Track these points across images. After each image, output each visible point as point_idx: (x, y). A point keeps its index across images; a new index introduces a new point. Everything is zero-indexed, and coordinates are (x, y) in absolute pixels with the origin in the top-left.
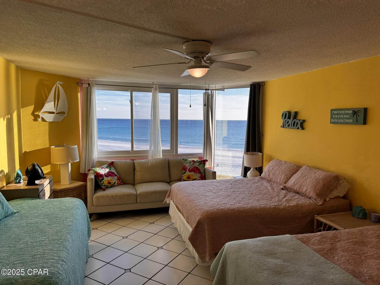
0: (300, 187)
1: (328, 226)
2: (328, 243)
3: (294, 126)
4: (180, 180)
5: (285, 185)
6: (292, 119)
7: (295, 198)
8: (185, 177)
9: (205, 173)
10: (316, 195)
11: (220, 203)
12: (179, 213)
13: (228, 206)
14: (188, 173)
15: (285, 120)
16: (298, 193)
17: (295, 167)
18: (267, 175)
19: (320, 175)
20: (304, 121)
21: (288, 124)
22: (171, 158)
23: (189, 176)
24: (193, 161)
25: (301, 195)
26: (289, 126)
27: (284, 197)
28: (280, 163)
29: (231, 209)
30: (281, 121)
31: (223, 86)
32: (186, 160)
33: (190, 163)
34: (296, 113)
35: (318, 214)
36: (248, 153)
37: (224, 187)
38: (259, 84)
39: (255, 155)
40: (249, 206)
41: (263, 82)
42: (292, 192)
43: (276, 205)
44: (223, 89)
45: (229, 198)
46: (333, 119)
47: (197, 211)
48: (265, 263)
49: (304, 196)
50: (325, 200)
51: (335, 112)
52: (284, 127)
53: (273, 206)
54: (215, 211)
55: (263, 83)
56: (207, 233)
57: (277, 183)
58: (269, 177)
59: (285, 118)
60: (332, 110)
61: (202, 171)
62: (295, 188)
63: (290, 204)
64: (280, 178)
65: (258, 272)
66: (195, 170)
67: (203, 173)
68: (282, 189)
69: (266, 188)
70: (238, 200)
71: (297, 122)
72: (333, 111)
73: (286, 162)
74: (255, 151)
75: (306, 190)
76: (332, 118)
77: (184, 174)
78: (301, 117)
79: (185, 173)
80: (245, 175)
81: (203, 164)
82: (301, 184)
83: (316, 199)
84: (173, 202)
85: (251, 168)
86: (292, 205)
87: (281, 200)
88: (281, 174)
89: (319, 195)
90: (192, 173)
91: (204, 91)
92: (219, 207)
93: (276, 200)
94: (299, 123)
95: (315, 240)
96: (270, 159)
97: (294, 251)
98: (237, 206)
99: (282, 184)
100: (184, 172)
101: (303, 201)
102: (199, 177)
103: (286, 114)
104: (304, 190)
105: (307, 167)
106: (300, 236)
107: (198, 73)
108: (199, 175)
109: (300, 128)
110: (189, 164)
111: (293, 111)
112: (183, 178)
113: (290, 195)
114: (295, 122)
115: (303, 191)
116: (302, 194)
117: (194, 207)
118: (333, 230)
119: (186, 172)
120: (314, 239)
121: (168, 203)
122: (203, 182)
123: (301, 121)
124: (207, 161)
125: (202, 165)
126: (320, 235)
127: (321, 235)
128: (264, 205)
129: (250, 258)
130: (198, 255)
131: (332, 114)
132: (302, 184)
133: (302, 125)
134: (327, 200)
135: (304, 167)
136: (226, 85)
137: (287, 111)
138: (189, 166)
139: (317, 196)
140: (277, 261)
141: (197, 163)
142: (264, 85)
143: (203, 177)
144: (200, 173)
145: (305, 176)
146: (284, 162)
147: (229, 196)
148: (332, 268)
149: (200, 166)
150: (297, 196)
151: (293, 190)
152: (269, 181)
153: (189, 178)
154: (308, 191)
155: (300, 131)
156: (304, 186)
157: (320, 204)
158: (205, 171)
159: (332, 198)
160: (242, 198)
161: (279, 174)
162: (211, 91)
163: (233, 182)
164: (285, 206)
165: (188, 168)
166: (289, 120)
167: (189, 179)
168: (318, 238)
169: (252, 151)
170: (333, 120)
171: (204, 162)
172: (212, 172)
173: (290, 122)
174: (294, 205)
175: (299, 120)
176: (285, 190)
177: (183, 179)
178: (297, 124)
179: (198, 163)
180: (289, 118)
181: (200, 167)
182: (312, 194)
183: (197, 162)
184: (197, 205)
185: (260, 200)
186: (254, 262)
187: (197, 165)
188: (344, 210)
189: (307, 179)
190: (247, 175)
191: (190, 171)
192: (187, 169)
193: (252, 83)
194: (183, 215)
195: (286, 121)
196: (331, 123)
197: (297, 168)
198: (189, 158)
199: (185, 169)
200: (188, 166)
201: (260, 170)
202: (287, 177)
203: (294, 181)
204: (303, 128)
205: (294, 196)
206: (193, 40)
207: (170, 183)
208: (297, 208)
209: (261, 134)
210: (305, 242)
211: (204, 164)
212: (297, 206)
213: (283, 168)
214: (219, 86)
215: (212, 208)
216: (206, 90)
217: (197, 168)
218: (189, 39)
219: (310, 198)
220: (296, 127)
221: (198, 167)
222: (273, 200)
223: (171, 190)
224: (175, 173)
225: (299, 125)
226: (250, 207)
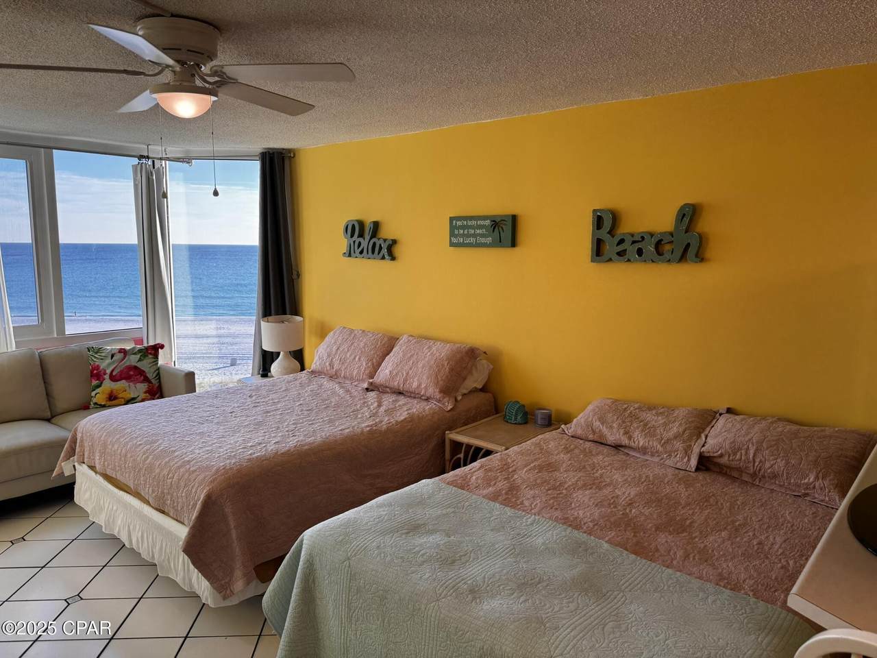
0: (405, 380)
1: (473, 448)
2: (499, 479)
3: (373, 252)
4: (86, 407)
5: (371, 380)
6: (367, 237)
7: (400, 403)
8: (99, 396)
9: (159, 378)
10: (441, 392)
11: (250, 444)
13: (271, 447)
14: (108, 385)
15: (354, 239)
16: (400, 393)
17: (386, 339)
18: (327, 364)
19: (441, 351)
20: (394, 242)
21: (360, 249)
22: (51, 349)
23: (112, 392)
24: (122, 351)
25: (409, 397)
26: (361, 252)
27: (380, 406)
28: (353, 335)
29: (282, 453)
30: (343, 243)
31: (187, 151)
32: (98, 351)
33: (112, 356)
34: (376, 225)
35: (451, 429)
36: (270, 318)
37: (236, 405)
38: (282, 153)
39: (288, 321)
40: (319, 439)
41: (289, 151)
42: (388, 392)
43: (371, 426)
44: (186, 160)
45: (263, 430)
46: (456, 236)
47: (194, 475)
48: (415, 550)
49: (415, 398)
50: (456, 400)
51: (459, 223)
52: (350, 255)
53: (368, 429)
54: (245, 464)
55: (290, 153)
56: (232, 524)
57: (352, 379)
58: (333, 368)
59: (352, 236)
60: (451, 219)
61: (151, 375)
62: (396, 384)
63: (396, 419)
64: (359, 367)
65: (409, 572)
66: (132, 374)
67: (153, 381)
68: (367, 389)
69: (334, 393)
70: (287, 429)
71: (380, 245)
72: (454, 222)
73: (364, 331)
74: (285, 313)
75: (420, 385)
76: (452, 234)
77: (98, 390)
78: (387, 233)
79: (99, 386)
80: (265, 371)
81: (150, 356)
82: (407, 374)
83: (441, 399)
84: (92, 468)
85: (278, 354)
86: (402, 418)
87: (376, 412)
88: (359, 359)
89: (448, 390)
90: (122, 384)
91: (136, 161)
92: (250, 454)
93: (367, 414)
94: (384, 246)
95: (477, 479)
96: (322, 332)
97: (453, 510)
98: (291, 443)
99: (363, 380)
100: (95, 382)
101: (417, 407)
102: (145, 392)
103: (353, 227)
104: (415, 385)
105: (411, 338)
106: (450, 475)
108: (142, 387)
109: (387, 257)
110: (108, 361)
111: (369, 219)
112: (94, 400)
113: (388, 400)
114: (374, 244)
115: (414, 386)
116: (409, 394)
117: (179, 468)
119: (102, 383)
120: (474, 477)
121: (67, 473)
123: (387, 243)
124: (162, 347)
125: (150, 358)
126: (479, 469)
127: (481, 467)
128: (348, 430)
129: (378, 547)
130: (211, 584)
131: (453, 228)
132: (408, 372)
133: (389, 250)
134: (459, 398)
135: (404, 339)
136: (195, 148)
137: (357, 221)
138: (109, 365)
139: (442, 394)
140: (437, 539)
141: (135, 354)
142: (294, 154)
143: (156, 392)
144: (146, 380)
145: (412, 356)
146: (360, 332)
147: (259, 424)
148: (532, 524)
149: (145, 361)
150: (402, 400)
151: (391, 388)
152: (332, 377)
153: (113, 400)
154: (423, 386)
155: (387, 263)
156: (413, 377)
157: (449, 408)
158: (159, 374)
159: (465, 394)
160: (293, 424)
161: (355, 358)
162: (153, 161)
163: (250, 390)
164: (389, 423)
165: (108, 371)
166: (361, 240)
167: (114, 402)
168: (480, 473)
169: (277, 314)
170: (454, 240)
171: (155, 350)
172: (183, 374)
173: (364, 244)
174: (405, 419)
175: (385, 240)
176: (372, 390)
177: (96, 404)
178: (381, 248)
179: (139, 356)
180: (361, 235)
181: (145, 365)
182: (433, 392)
183: (133, 352)
184: (189, 462)
185: (335, 421)
186: (390, 555)
187: (133, 360)
188: (487, 414)
189: (417, 362)
190: (270, 372)
191: (113, 378)
192: (105, 374)
193: (264, 151)
194: (137, 495)
195: (354, 242)
196: (452, 244)
197: (388, 345)
198: (108, 343)
199: (97, 374)
200: (106, 365)
201: (298, 355)
202: (373, 364)
203: (390, 368)
204: (393, 258)
205: (396, 401)
206: (173, 15)
207: (53, 420)
208: (411, 424)
209: (294, 273)
210: (463, 485)
211: (156, 356)
212: (411, 419)
213: (362, 344)
214: (174, 150)
215: (233, 461)
216: (141, 157)
217: (136, 368)
218: (162, 9)
219: (427, 399)
220: (379, 254)
221: (139, 365)
222: (359, 416)
223: (74, 441)
224: (65, 391)
225: (384, 251)
226: (321, 439)
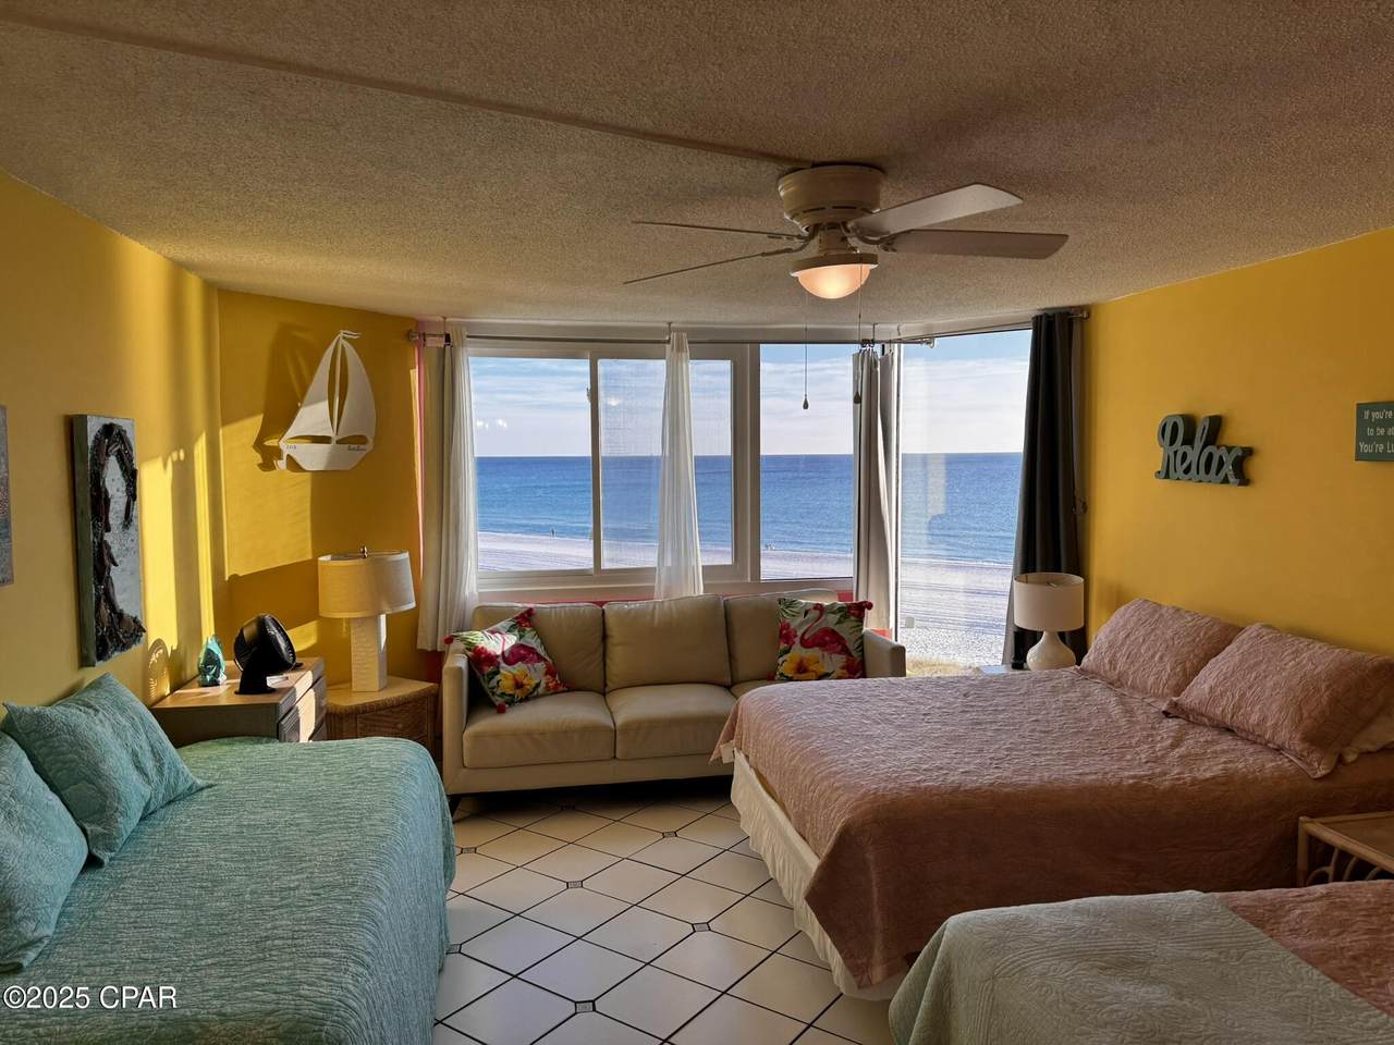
0: (1237, 707)
1: (1354, 859)
2: (1355, 928)
3: (1207, 471)
4: (770, 678)
5: (1175, 699)
6: (1198, 444)
7: (1218, 748)
8: (787, 664)
9: (862, 650)
10: (1304, 740)
11: (924, 767)
12: (770, 800)
13: (954, 778)
14: (798, 652)
15: (1175, 447)
16: (1229, 730)
17: (1216, 628)
18: (1106, 661)
19: (1318, 661)
20: (1249, 452)
21: (1185, 465)
22: (736, 596)
23: (801, 661)
24: (819, 607)
25: (1242, 739)
26: (1187, 471)
27: (1173, 746)
28: (1157, 616)
29: (966, 791)
30: (1157, 455)
31: (929, 327)
32: (791, 604)
33: (806, 613)
34: (1216, 424)
35: (1313, 815)
36: (1031, 576)
37: (938, 704)
38: (1068, 314)
39: (1058, 583)
40: (1035, 780)
41: (1081, 308)
42: (1205, 725)
43: (1141, 777)
44: (927, 339)
45: (956, 748)
46: (1369, 440)
47: (835, 795)
48: (1101, 1000)
49: (1255, 743)
50: (1341, 760)
51: (1377, 415)
52: (1167, 476)
53: (1131, 781)
54: (905, 794)
55: (1082, 312)
56: (874, 876)
57: (1144, 691)
58: (1115, 669)
59: (1172, 442)
60: (1361, 408)
61: (851, 646)
62: (1218, 711)
63: (1197, 775)
64: (1157, 672)
65: (1076, 1030)
66: (827, 640)
67: (853, 653)
68: (1166, 714)
69: (1102, 710)
70: (992, 755)
71: (1221, 457)
72: (1367, 413)
73: (1178, 610)
74: (1058, 570)
75: (1264, 719)
76: (1361, 436)
77: (786, 657)
78: (1236, 436)
79: (787, 652)
80: (1018, 661)
81: (853, 618)
82: (1242, 696)
83: (1305, 754)
84: (747, 757)
85: (1042, 633)
86: (1208, 775)
87: (1163, 756)
88: (1161, 658)
89: (1316, 739)
90: (815, 652)
91: (856, 348)
92: (918, 781)
93: (1143, 756)
94: (1229, 460)
95: (1303, 915)
96: (1118, 598)
97: (1216, 956)
98: (988, 778)
99: (1163, 696)
100: (783, 646)
101: (1246, 761)
102: (843, 668)
103: (1175, 427)
104: (1254, 718)
105: (1264, 631)
106: (1244, 897)
107: (833, 282)
108: (839, 660)
109: (1232, 479)
110: (801, 619)
111: (1204, 411)
112: (781, 669)
113: (1197, 738)
114: (1210, 456)
115: (1251, 721)
116: (1244, 735)
117: (823, 779)
118: (1375, 878)
119: (790, 648)
120: (1298, 912)
121: (726, 760)
122: (856, 684)
123: (1234, 454)
124: (870, 606)
125: (851, 622)
126: (1320, 898)
127: (1328, 895)
128: (1094, 777)
129: (1042, 975)
130: (844, 958)
131: (1362, 424)
132: (1244, 694)
133: (1240, 468)
134: (1350, 758)
135: (1252, 630)
136: (939, 321)
137: (1181, 416)
138: (802, 624)
139: (1306, 745)
140: (1156, 995)
141: (834, 613)
142: (1089, 314)
143: (857, 668)
144: (845, 651)
145: (1258, 664)
146: (1171, 611)
147: (957, 739)
148: (1375, 1029)
149: (845, 625)
150: (1226, 742)
151: (1210, 719)
152: (1114, 684)
153: (802, 672)
154: (1269, 724)
155: (1234, 491)
156: (1253, 705)
157: (1320, 773)
158: (862, 644)
159: (1369, 753)
160: (1007, 749)
161: (1153, 656)
162: (883, 346)
163: (971, 685)
164: (1178, 779)
165: (799, 633)
166: (1187, 448)
167: (803, 675)
168: (1316, 908)
169: (1045, 569)
170: (1366, 448)
171: (859, 610)
172: (890, 647)
173: (1193, 455)
174: (1213, 778)
175: (1229, 449)
176: (1177, 717)
177: (782, 674)
178: (1221, 463)
179: (838, 616)
180: (1188, 441)
181: (845, 630)
182: (1288, 736)
183: (831, 610)
184: (836, 773)
185: (1079, 756)
186: (1057, 993)
187: (831, 620)
189: (1266, 677)
190: (1025, 661)
191: (805, 644)
192: (796, 636)
193: (1039, 313)
194: (783, 808)
195: (1176, 453)
196: (1360, 456)
197: (1221, 636)
198: (804, 596)
199: (786, 635)
200: (796, 623)
201: (1077, 642)
202: (1185, 670)
203: (1211, 682)
204: (1244, 481)
205: (1213, 742)
206: (815, 165)
207: (734, 689)
208: (1224, 788)
209: (1079, 505)
210: (1263, 920)
211: (860, 619)
212: (1227, 779)
213: (1170, 633)
214: (911, 327)
215: (890, 786)
216: (864, 342)
217: (833, 632)
218: (797, 161)
219: (1279, 750)
220: (1217, 474)
221: (836, 628)
222: (1129, 757)
223: (736, 713)
224: (750, 653)
225: (1228, 469)
226: (1038, 782)
